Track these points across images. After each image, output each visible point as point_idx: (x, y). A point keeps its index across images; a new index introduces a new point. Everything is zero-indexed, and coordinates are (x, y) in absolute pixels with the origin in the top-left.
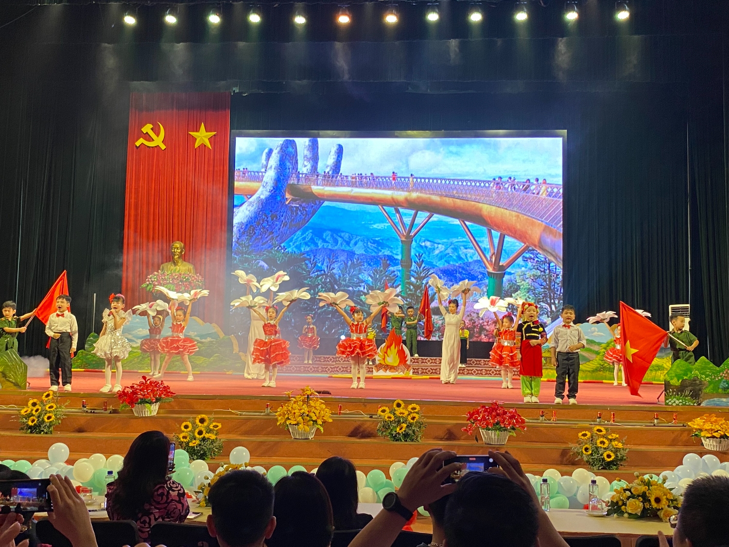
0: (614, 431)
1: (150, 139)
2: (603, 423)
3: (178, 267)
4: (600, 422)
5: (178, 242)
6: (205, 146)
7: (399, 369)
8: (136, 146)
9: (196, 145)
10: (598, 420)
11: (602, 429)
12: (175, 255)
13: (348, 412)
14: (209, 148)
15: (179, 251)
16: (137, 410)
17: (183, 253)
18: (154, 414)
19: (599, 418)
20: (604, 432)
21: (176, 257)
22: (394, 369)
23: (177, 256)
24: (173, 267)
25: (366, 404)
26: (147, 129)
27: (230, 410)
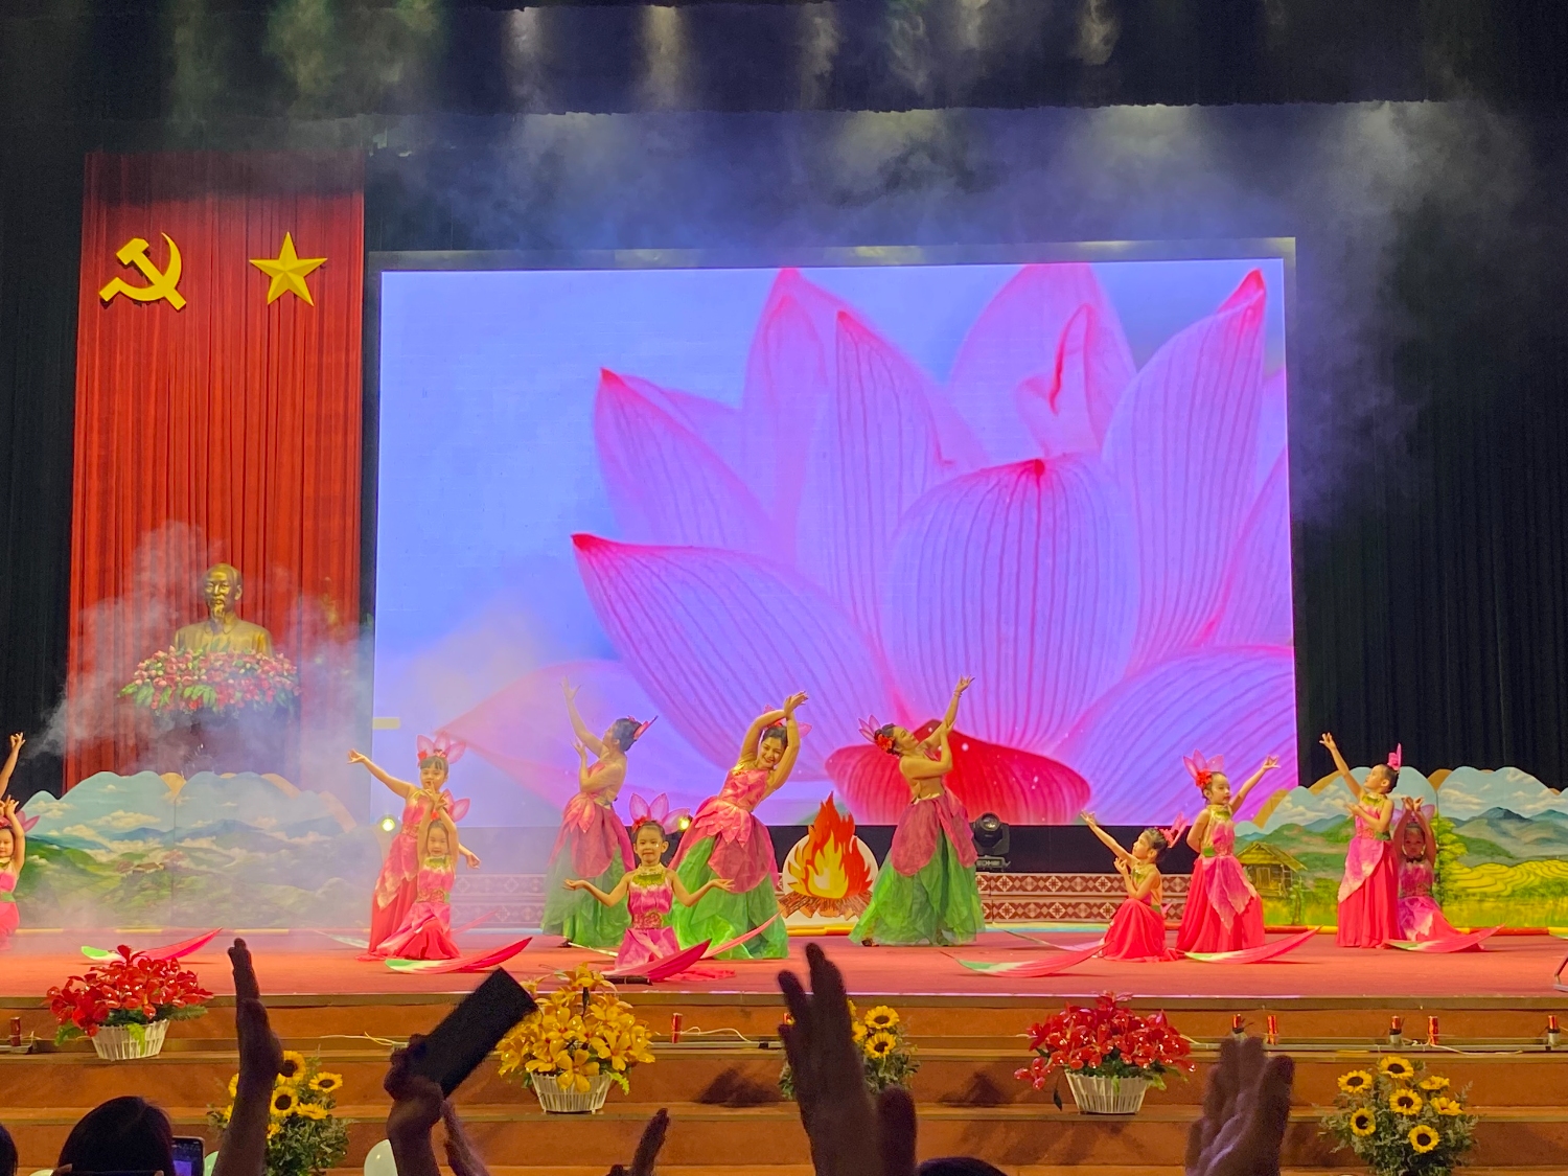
0: (1437, 1070)
1: (142, 281)
2: (1405, 1047)
3: (224, 637)
4: (1399, 1043)
5: (222, 566)
6: (295, 296)
7: (847, 907)
8: (102, 300)
9: (271, 296)
10: (1392, 1038)
11: (1404, 1063)
12: (214, 603)
13: (699, 1033)
14: (305, 302)
15: (226, 590)
16: (104, 1041)
17: (238, 597)
18: (154, 1051)
19: (1396, 1032)
20: (1409, 1073)
21: (218, 608)
22: (835, 908)
23: (222, 606)
24: (208, 638)
25: (748, 1009)
26: (133, 251)
27: (369, 1037)
